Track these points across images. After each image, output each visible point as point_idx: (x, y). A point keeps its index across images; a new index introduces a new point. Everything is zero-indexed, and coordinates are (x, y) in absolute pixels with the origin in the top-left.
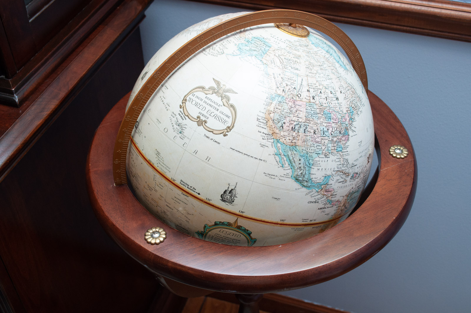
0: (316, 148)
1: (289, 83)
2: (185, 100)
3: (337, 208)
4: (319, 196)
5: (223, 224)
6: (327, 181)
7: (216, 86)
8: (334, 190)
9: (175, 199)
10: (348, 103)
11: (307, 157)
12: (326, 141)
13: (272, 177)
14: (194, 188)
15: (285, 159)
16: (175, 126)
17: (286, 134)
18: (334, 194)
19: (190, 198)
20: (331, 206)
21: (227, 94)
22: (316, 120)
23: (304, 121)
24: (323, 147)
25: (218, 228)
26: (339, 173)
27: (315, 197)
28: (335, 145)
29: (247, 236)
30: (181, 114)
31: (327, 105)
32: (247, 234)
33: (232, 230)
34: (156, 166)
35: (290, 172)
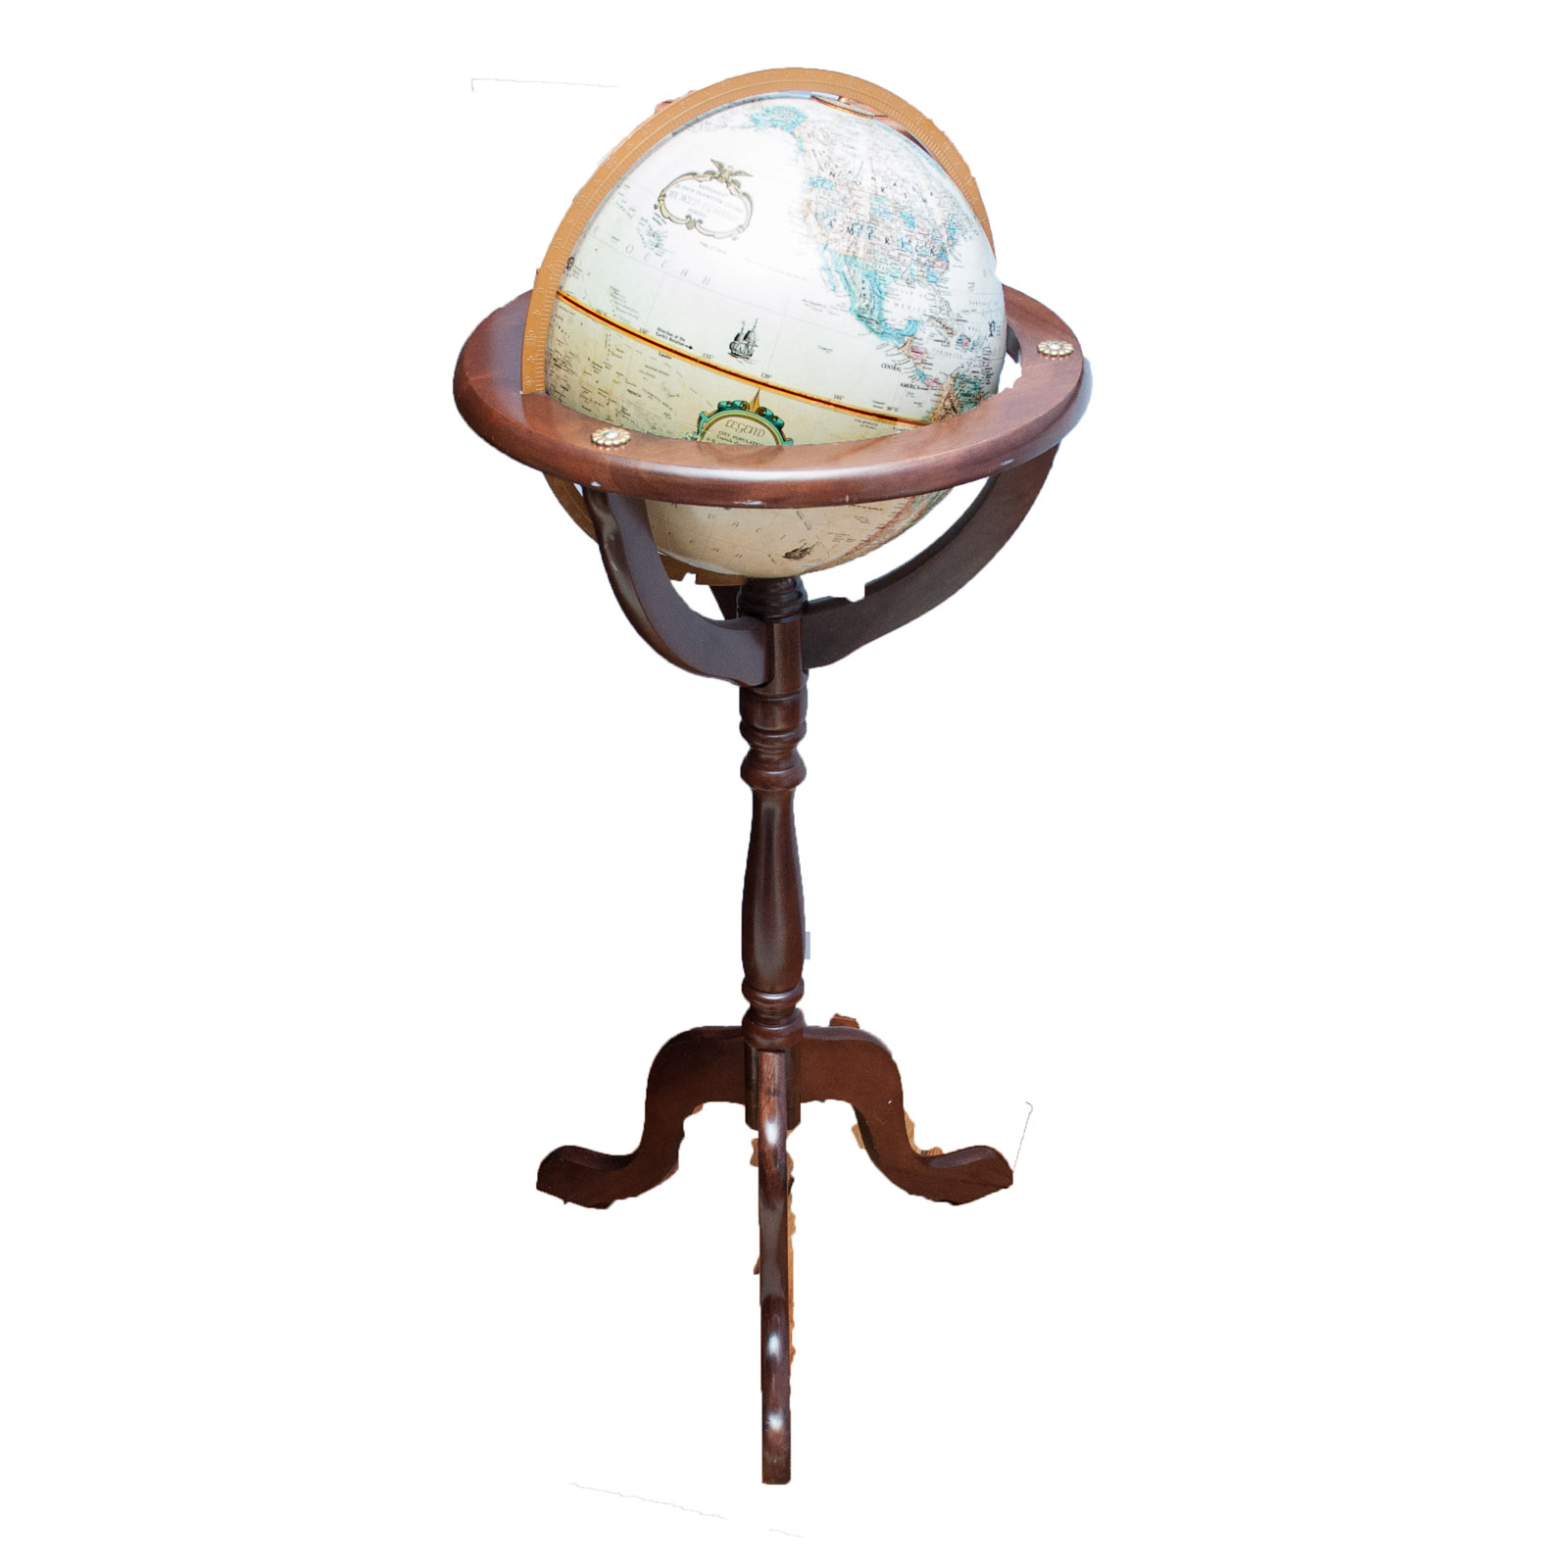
0: (890, 267)
1: (839, 164)
2: (663, 196)
3: (936, 398)
4: (901, 357)
5: (732, 405)
6: (914, 331)
7: (716, 169)
8: (927, 353)
9: (646, 370)
10: (946, 213)
11: (873, 277)
12: (908, 260)
13: (819, 308)
14: (681, 339)
15: (838, 277)
16: (647, 238)
17: (838, 236)
18: (929, 361)
19: (676, 360)
20: (925, 387)
21: (736, 178)
22: (888, 222)
23: (868, 220)
24: (903, 269)
25: (725, 417)
26: (934, 321)
27: (893, 357)
28: (924, 269)
29: (776, 431)
30: (656, 217)
31: (905, 204)
32: (776, 426)
33: (749, 418)
34: (610, 317)
35: (847, 300)
